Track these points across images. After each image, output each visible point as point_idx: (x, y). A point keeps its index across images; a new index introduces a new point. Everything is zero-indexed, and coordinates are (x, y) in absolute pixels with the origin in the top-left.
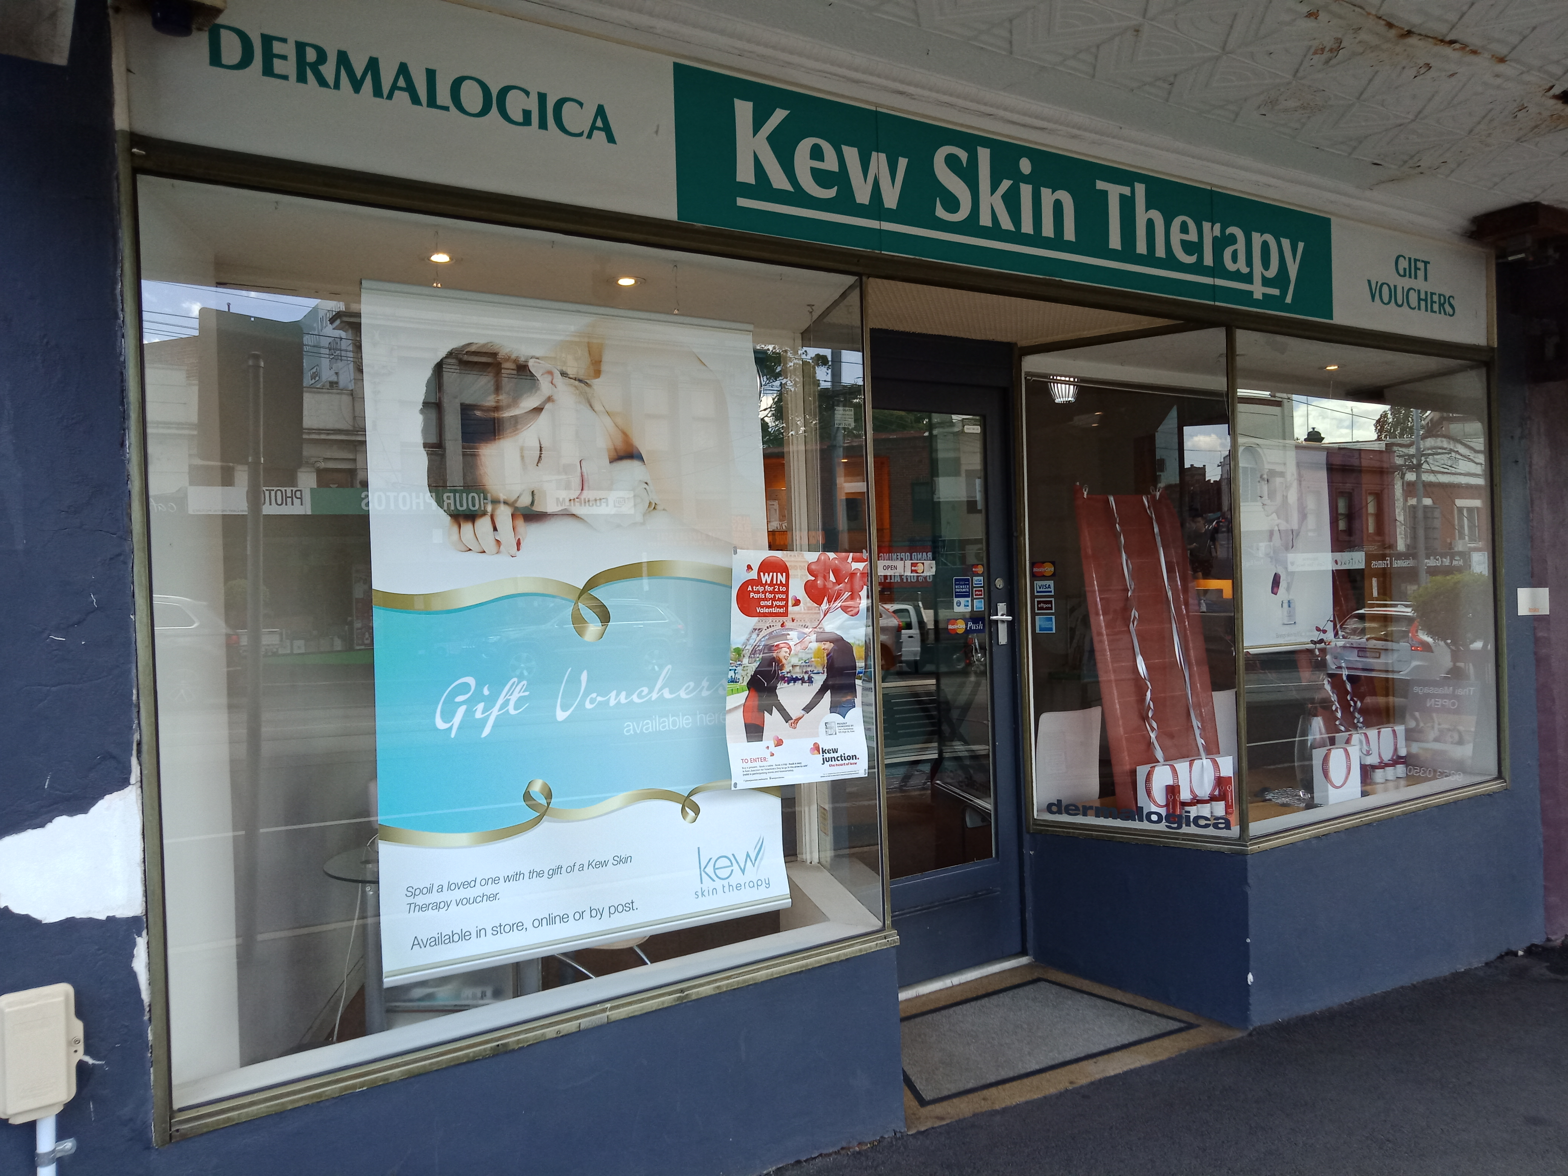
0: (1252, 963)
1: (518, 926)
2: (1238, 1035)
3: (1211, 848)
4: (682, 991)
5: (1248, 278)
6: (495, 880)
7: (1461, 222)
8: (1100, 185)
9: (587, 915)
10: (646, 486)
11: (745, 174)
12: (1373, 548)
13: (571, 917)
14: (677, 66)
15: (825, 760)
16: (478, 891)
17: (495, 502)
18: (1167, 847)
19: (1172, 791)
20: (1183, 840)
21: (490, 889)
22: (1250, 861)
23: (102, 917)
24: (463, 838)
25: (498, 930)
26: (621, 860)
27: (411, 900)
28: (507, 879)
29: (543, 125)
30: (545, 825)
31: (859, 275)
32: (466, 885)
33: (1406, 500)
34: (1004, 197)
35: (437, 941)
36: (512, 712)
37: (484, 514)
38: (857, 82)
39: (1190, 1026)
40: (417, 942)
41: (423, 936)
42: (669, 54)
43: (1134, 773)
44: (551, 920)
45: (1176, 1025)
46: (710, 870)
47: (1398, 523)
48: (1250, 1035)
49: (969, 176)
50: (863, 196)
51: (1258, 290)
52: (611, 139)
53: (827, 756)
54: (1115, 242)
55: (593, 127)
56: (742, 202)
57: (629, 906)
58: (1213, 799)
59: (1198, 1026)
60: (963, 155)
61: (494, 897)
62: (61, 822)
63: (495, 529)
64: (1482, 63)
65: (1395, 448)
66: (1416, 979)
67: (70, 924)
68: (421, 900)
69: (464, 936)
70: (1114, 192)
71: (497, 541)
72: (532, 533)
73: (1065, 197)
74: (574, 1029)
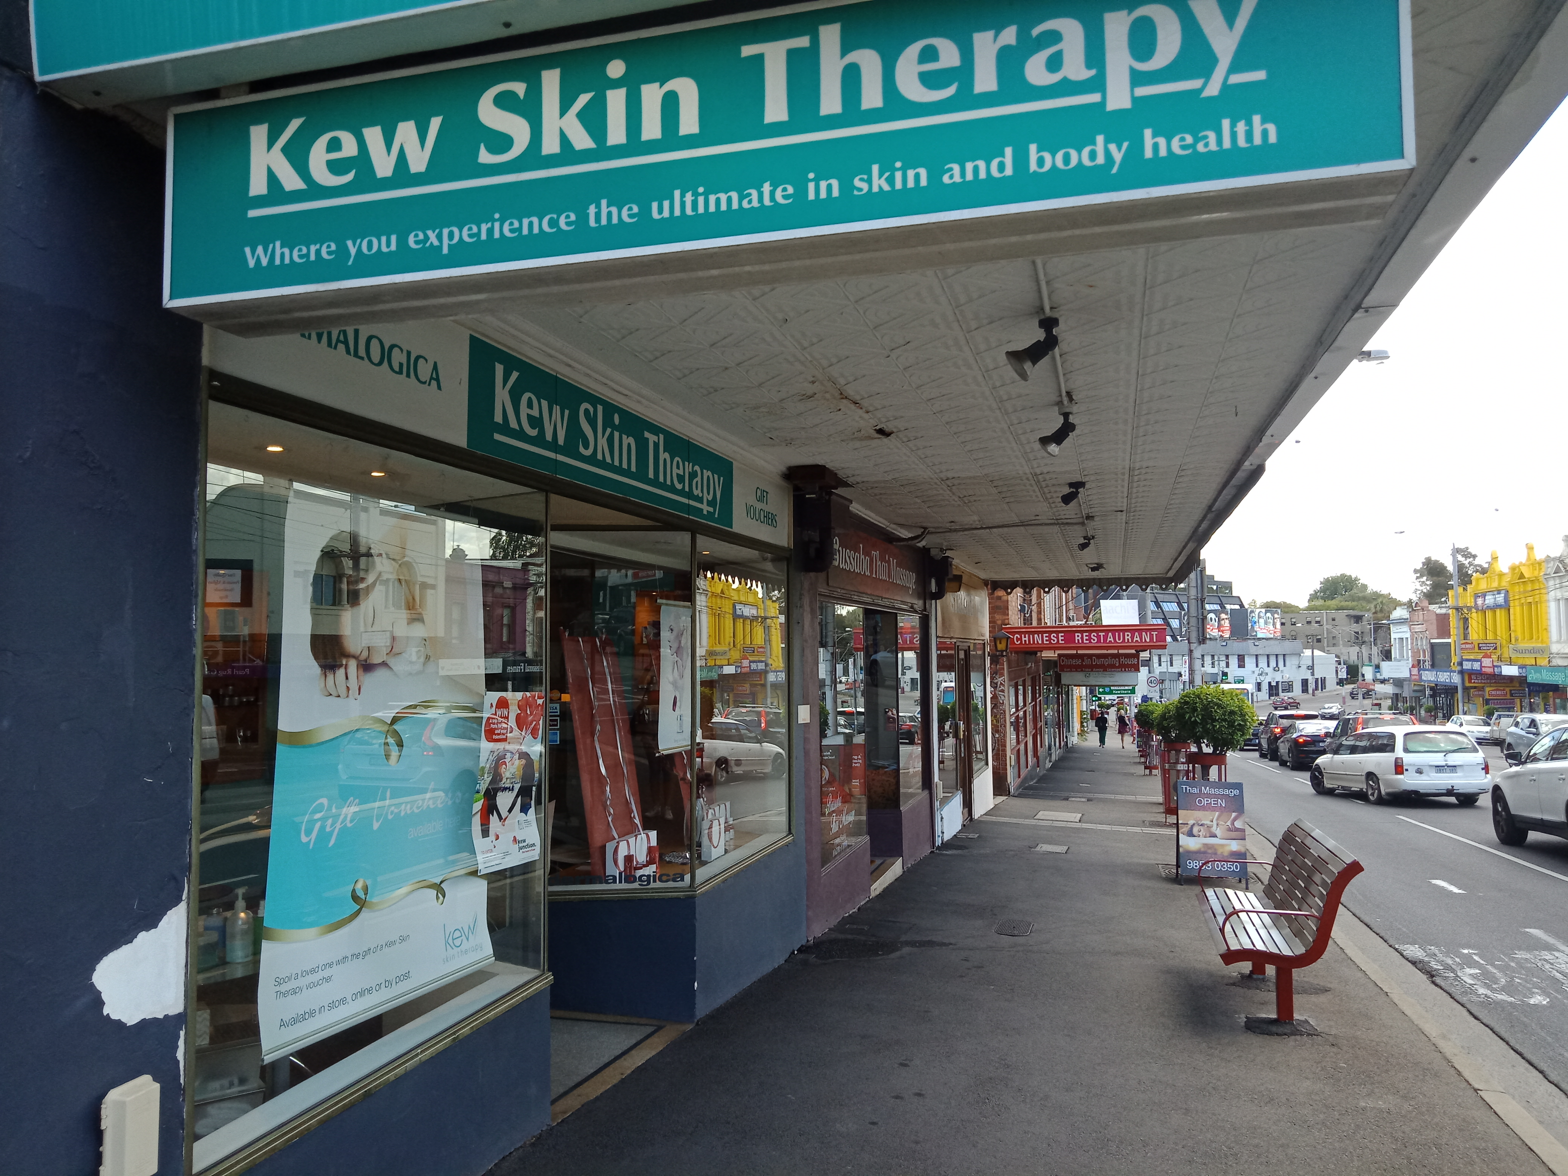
0: (698, 975)
1: (343, 1001)
2: (690, 1027)
3: (672, 896)
4: (454, 1033)
5: (700, 500)
6: (330, 965)
7: (783, 468)
8: (647, 434)
9: (383, 986)
10: (425, 642)
11: (498, 418)
12: (510, 655)
13: (374, 989)
14: (471, 336)
15: (520, 848)
16: (321, 974)
17: (348, 656)
18: (641, 900)
19: (629, 859)
20: (652, 893)
21: (327, 973)
22: (697, 901)
23: (161, 1016)
24: (312, 932)
25: (332, 1006)
26: (403, 939)
27: (277, 988)
28: (338, 963)
29: (408, 375)
30: (364, 914)
31: (547, 492)
32: (313, 971)
33: (535, 613)
34: (607, 440)
35: (295, 1021)
36: (349, 825)
37: (341, 666)
38: (551, 356)
39: (659, 1029)
40: (283, 1024)
41: (286, 1019)
42: (469, 328)
43: (604, 847)
44: (362, 993)
45: (652, 1029)
46: (450, 941)
47: (528, 633)
48: (697, 1024)
49: (593, 423)
50: (549, 437)
51: (706, 508)
52: (439, 388)
53: (521, 845)
54: (651, 475)
55: (432, 378)
56: (497, 437)
57: (406, 976)
58: (649, 863)
59: (664, 1026)
60: (591, 410)
61: (328, 979)
62: (142, 936)
63: (347, 678)
64: (860, 412)
65: (530, 567)
66: (760, 976)
67: (144, 1024)
68: (284, 988)
69: (312, 1014)
70: (652, 438)
71: (348, 687)
72: (371, 680)
73: (631, 440)
74: (403, 1072)
